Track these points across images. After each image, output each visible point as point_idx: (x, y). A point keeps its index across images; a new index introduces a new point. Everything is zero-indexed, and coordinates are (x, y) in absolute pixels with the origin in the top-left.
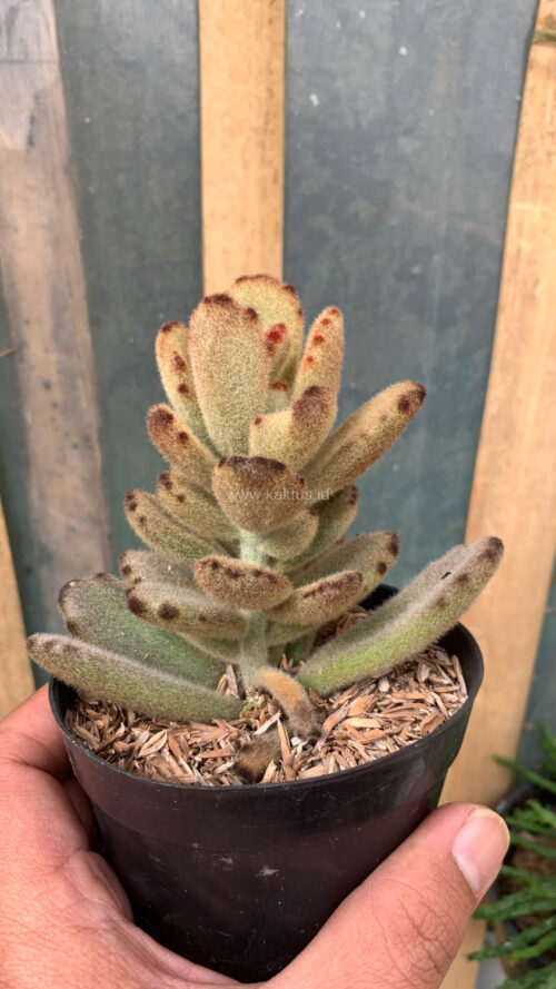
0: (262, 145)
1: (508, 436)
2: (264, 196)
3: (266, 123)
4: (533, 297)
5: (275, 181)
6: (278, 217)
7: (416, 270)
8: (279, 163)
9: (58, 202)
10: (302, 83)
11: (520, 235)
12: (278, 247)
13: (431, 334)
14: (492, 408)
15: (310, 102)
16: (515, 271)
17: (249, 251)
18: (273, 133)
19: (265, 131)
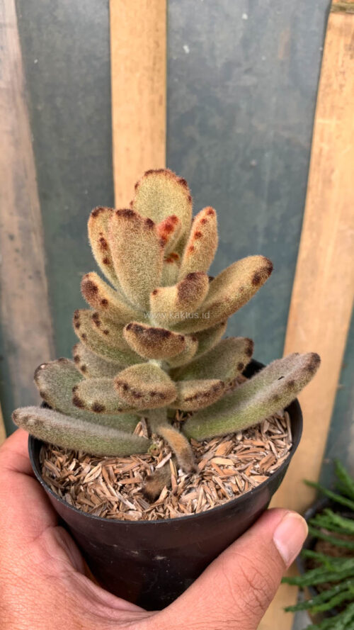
0: (152, 79)
1: (314, 272)
2: (153, 113)
3: (154, 64)
4: (330, 181)
5: (160, 103)
6: (163, 127)
7: (254, 163)
8: (163, 91)
9: (17, 116)
10: (178, 37)
11: (322, 140)
12: (163, 147)
13: (264, 205)
14: (303, 254)
15: (183, 50)
16: (319, 164)
17: (143, 149)
18: (159, 71)
19: (154, 69)
